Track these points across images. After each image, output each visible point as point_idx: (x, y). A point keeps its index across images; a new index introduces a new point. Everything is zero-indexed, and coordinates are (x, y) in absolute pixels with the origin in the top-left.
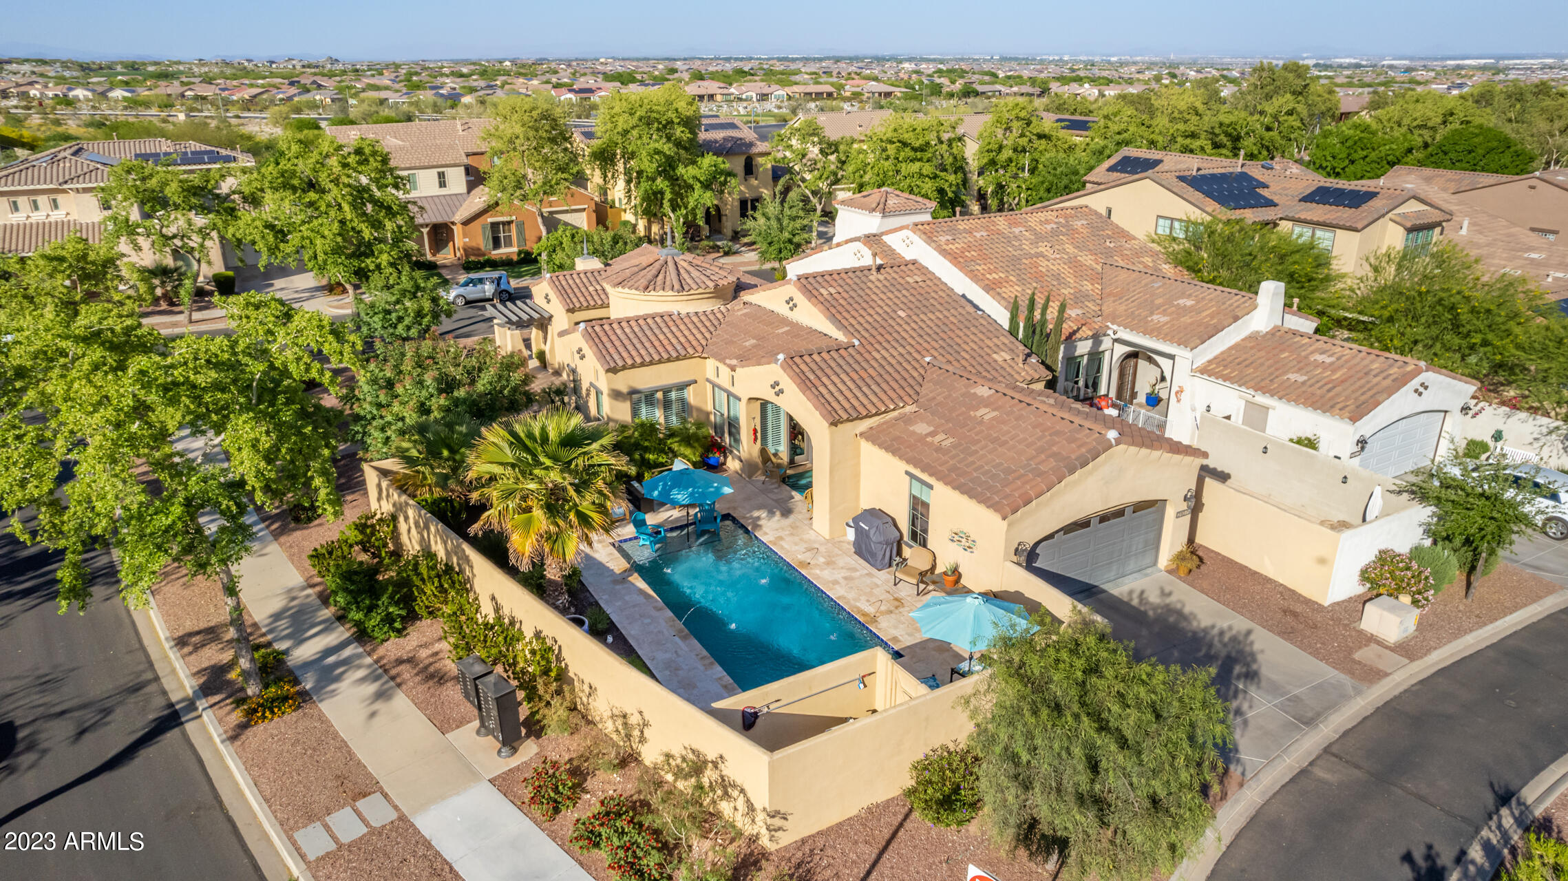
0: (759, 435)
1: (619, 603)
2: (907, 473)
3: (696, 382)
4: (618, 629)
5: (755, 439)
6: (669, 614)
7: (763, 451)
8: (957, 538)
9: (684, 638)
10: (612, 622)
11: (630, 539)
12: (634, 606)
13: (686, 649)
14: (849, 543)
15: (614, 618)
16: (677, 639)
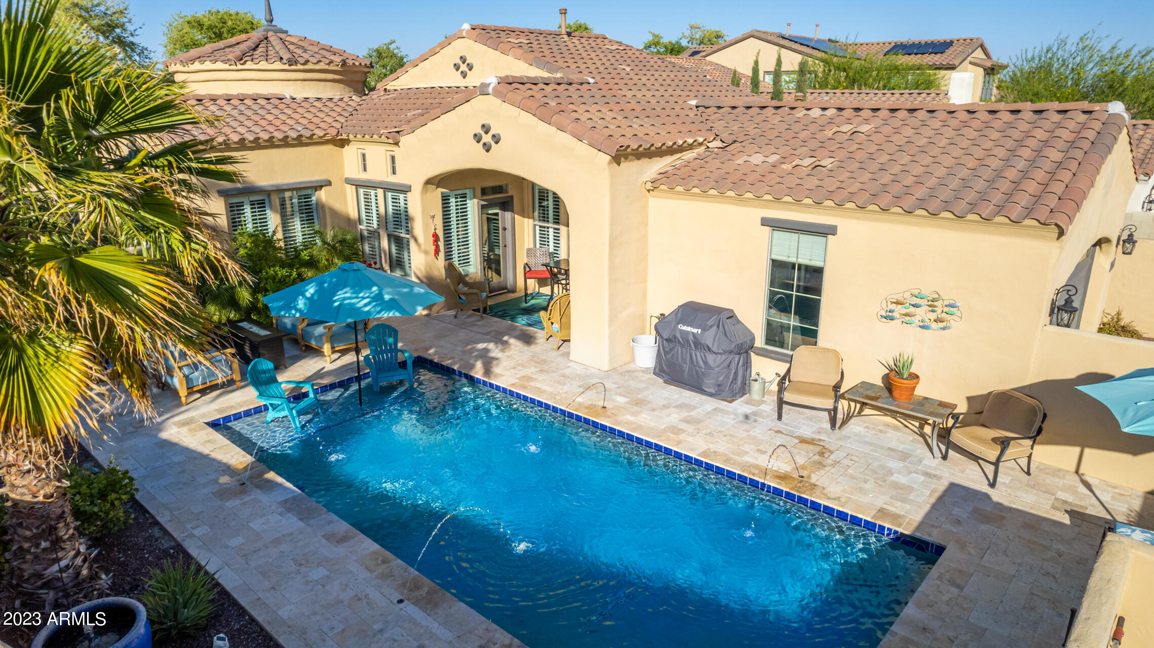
0: (441, 244)
1: (236, 542)
2: (765, 222)
3: (329, 183)
4: (242, 612)
5: (437, 251)
6: (370, 546)
7: (450, 268)
8: (900, 309)
9: (428, 604)
10: (224, 593)
11: (248, 413)
12: (277, 542)
13: (445, 634)
14: (645, 371)
15: (229, 580)
16: (409, 608)
